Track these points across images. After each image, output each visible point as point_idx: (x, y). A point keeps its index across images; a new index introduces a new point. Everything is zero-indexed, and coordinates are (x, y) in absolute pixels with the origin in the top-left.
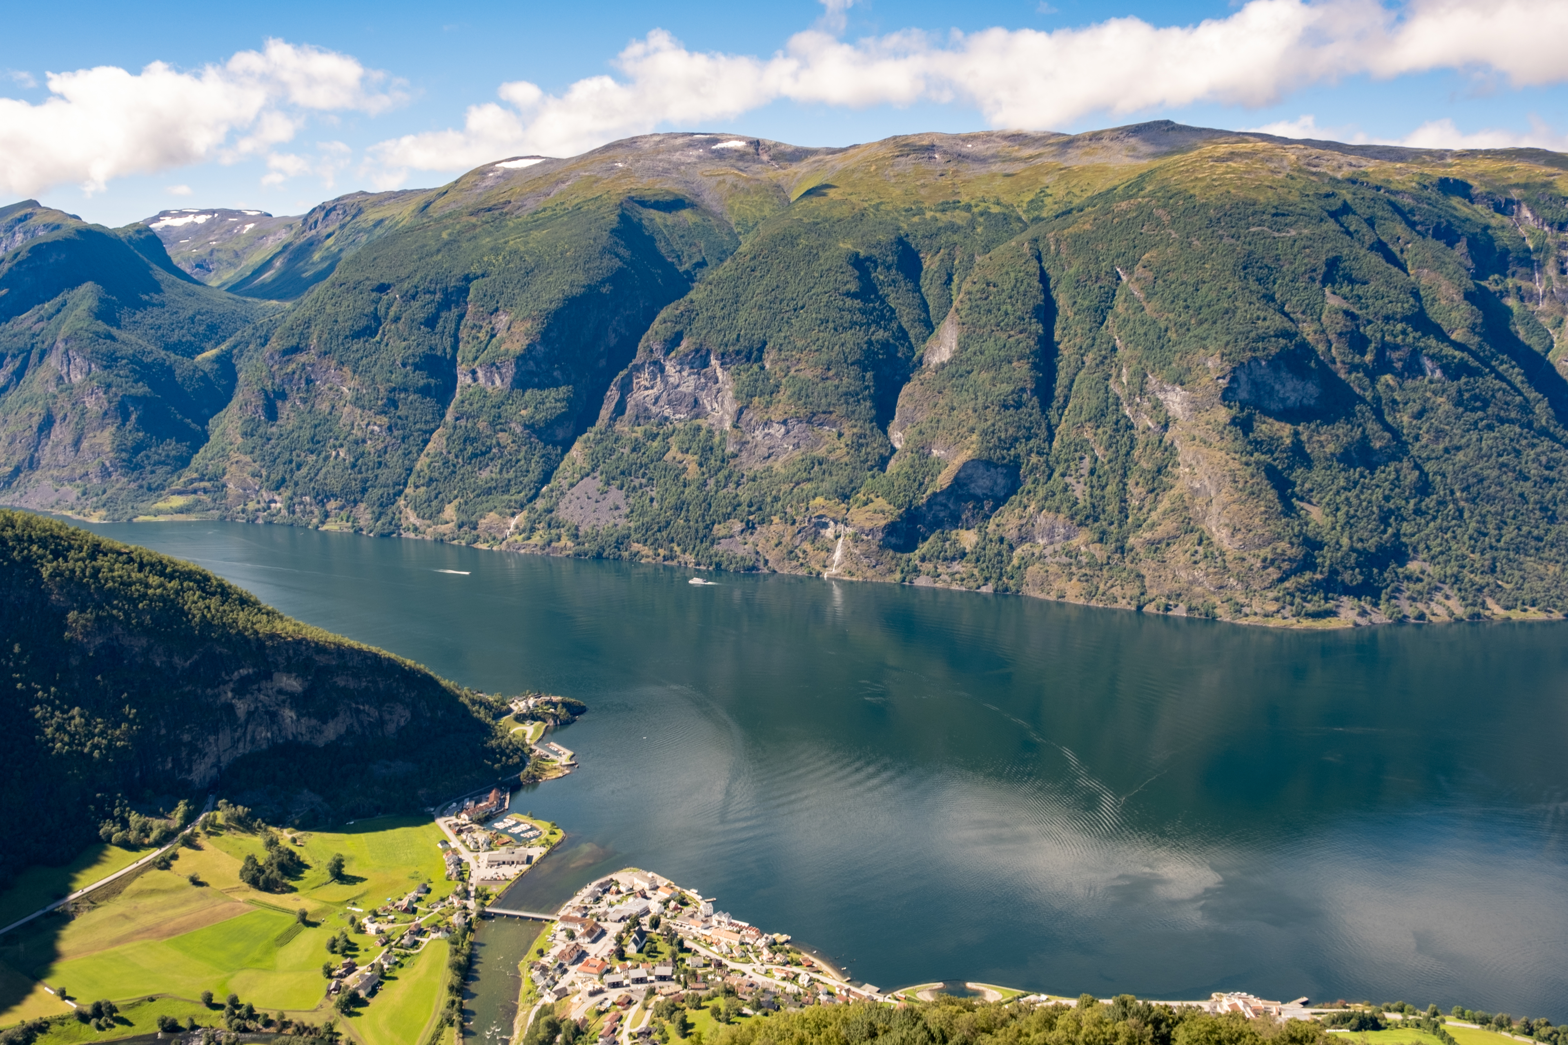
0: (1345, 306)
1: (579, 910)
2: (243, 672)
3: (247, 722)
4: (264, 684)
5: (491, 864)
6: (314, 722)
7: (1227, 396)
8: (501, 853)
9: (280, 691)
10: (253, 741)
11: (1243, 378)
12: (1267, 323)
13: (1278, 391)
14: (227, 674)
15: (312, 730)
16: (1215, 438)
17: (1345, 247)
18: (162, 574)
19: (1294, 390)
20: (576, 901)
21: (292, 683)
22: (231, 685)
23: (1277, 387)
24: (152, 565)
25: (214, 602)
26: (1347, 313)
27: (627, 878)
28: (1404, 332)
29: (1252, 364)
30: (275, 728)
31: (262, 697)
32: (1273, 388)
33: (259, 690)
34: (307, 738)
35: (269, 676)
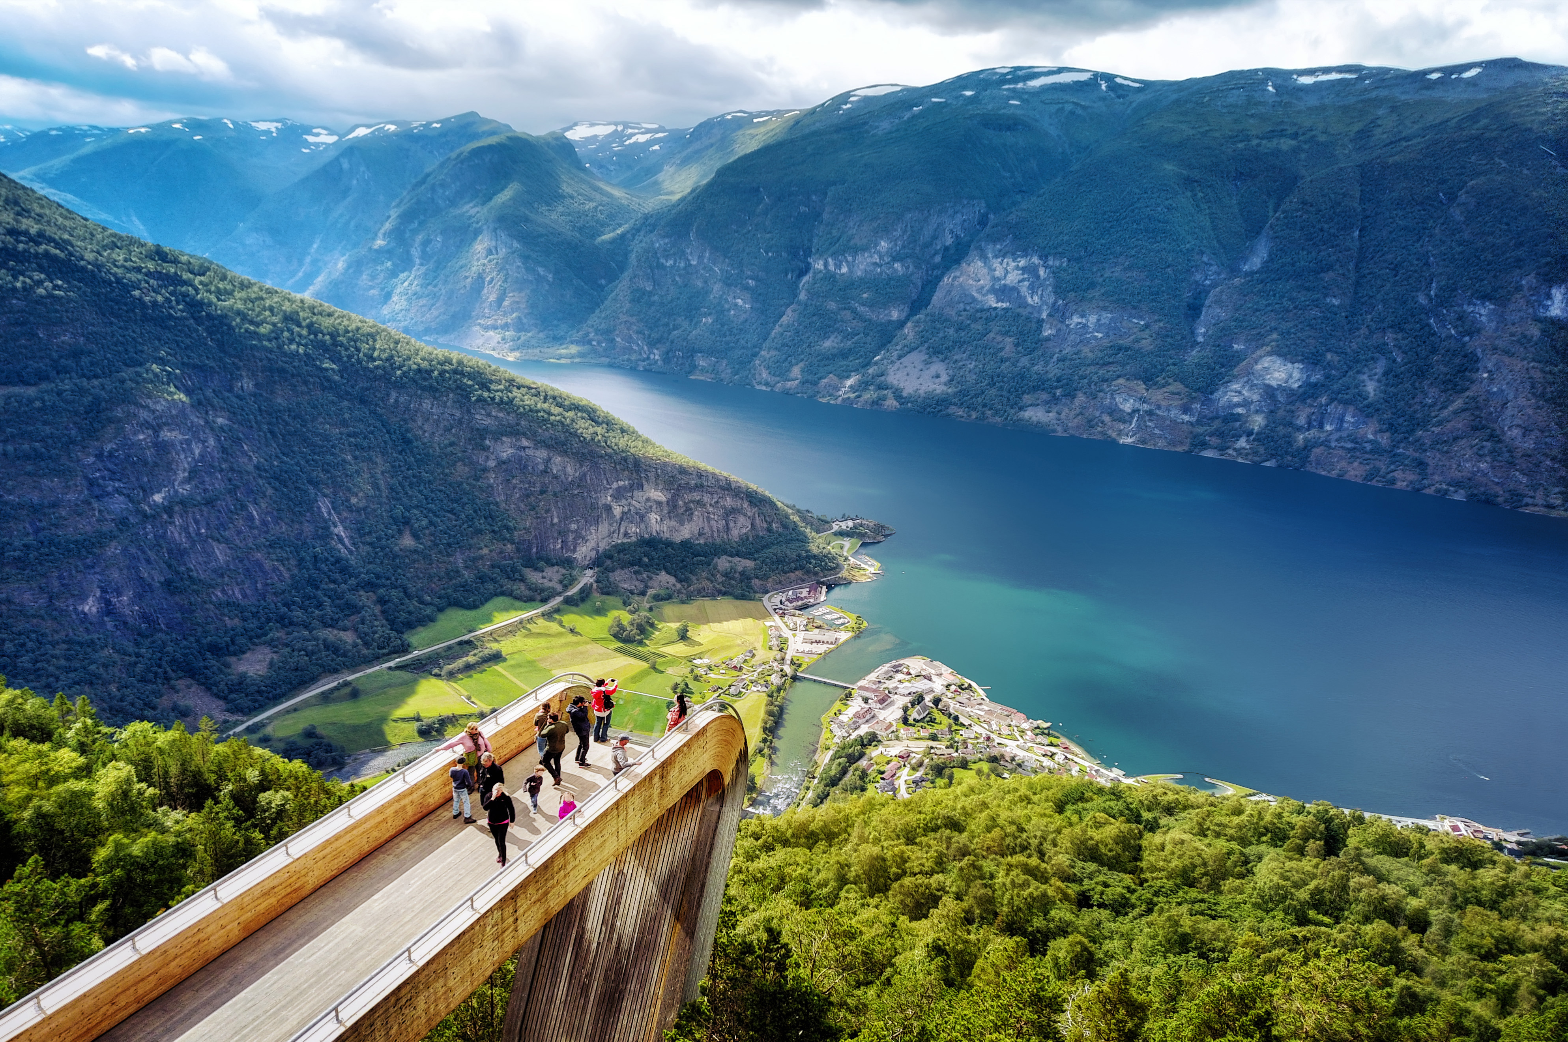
1: (874, 683)
2: (621, 483)
3: (622, 519)
4: (636, 493)
5: (805, 641)
6: (673, 523)
8: (815, 634)
9: (648, 500)
10: (626, 534)
14: (608, 483)
15: (671, 529)
18: (560, 405)
20: (872, 676)
21: (657, 495)
22: (611, 492)
24: (554, 398)
25: (599, 430)
27: (916, 664)
30: (643, 526)
31: (634, 502)
33: (632, 497)
34: (667, 535)
35: (641, 487)
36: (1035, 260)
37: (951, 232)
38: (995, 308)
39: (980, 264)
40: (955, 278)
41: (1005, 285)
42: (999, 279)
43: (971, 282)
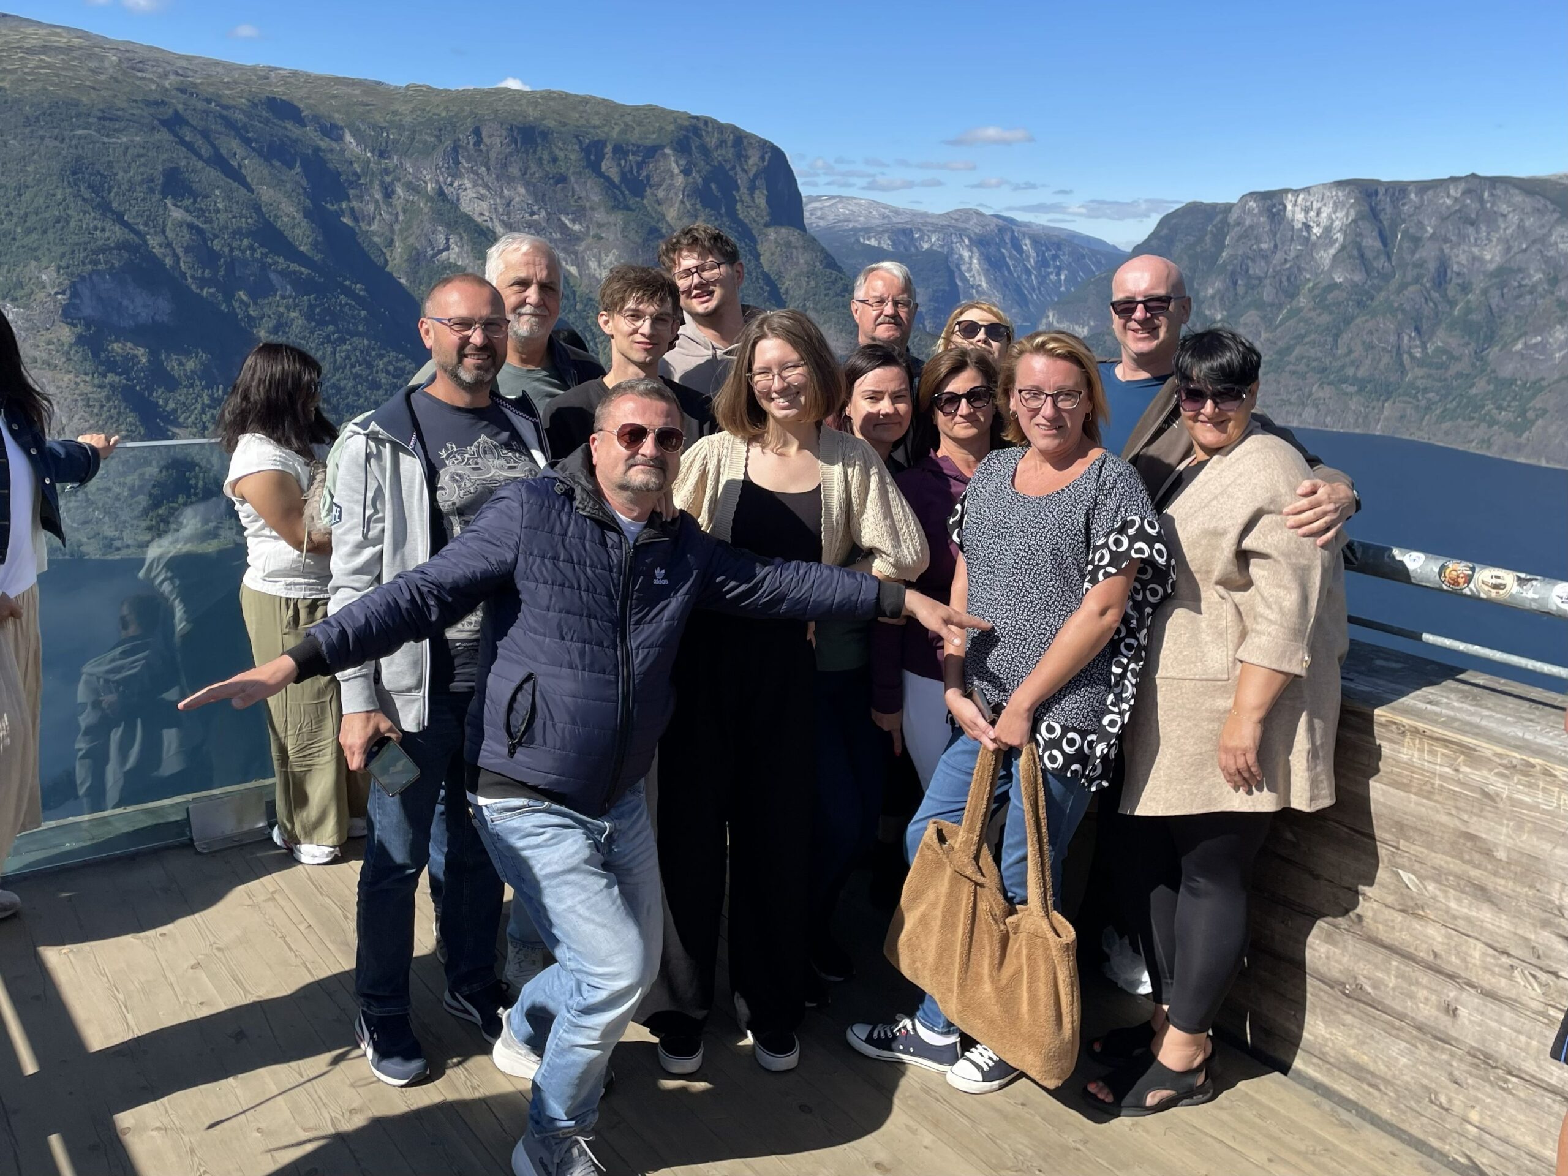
0: (189, 219)
7: (69, 314)
11: (85, 292)
12: (107, 234)
13: (127, 308)
16: (60, 361)
17: (183, 160)
19: (145, 306)
23: (125, 302)
26: (191, 226)
28: (251, 247)
29: (94, 277)
32: (120, 304)
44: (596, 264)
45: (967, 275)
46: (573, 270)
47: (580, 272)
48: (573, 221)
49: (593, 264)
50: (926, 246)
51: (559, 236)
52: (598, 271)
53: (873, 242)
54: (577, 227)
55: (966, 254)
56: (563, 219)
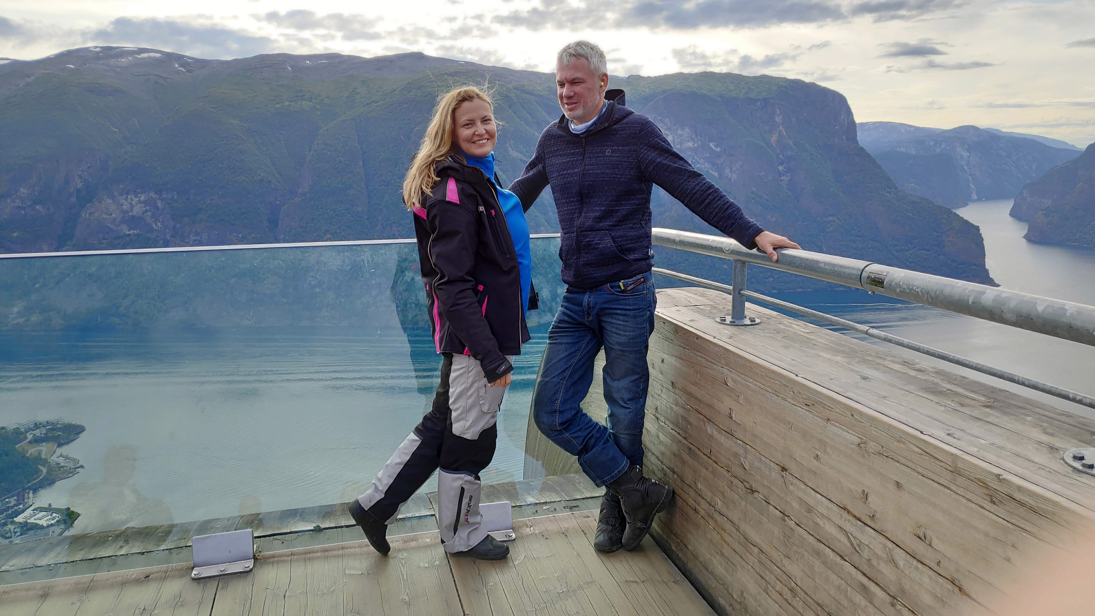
36: (152, 194)
37: (80, 177)
38: (129, 235)
39: (109, 201)
40: (90, 214)
41: (133, 216)
42: (127, 212)
43: (104, 216)
44: (729, 170)
45: (966, 168)
46: (716, 174)
47: (720, 175)
48: (717, 146)
49: (727, 171)
50: (938, 150)
51: (708, 154)
52: (730, 174)
53: (902, 150)
54: (718, 149)
55: (966, 154)
56: (711, 145)
